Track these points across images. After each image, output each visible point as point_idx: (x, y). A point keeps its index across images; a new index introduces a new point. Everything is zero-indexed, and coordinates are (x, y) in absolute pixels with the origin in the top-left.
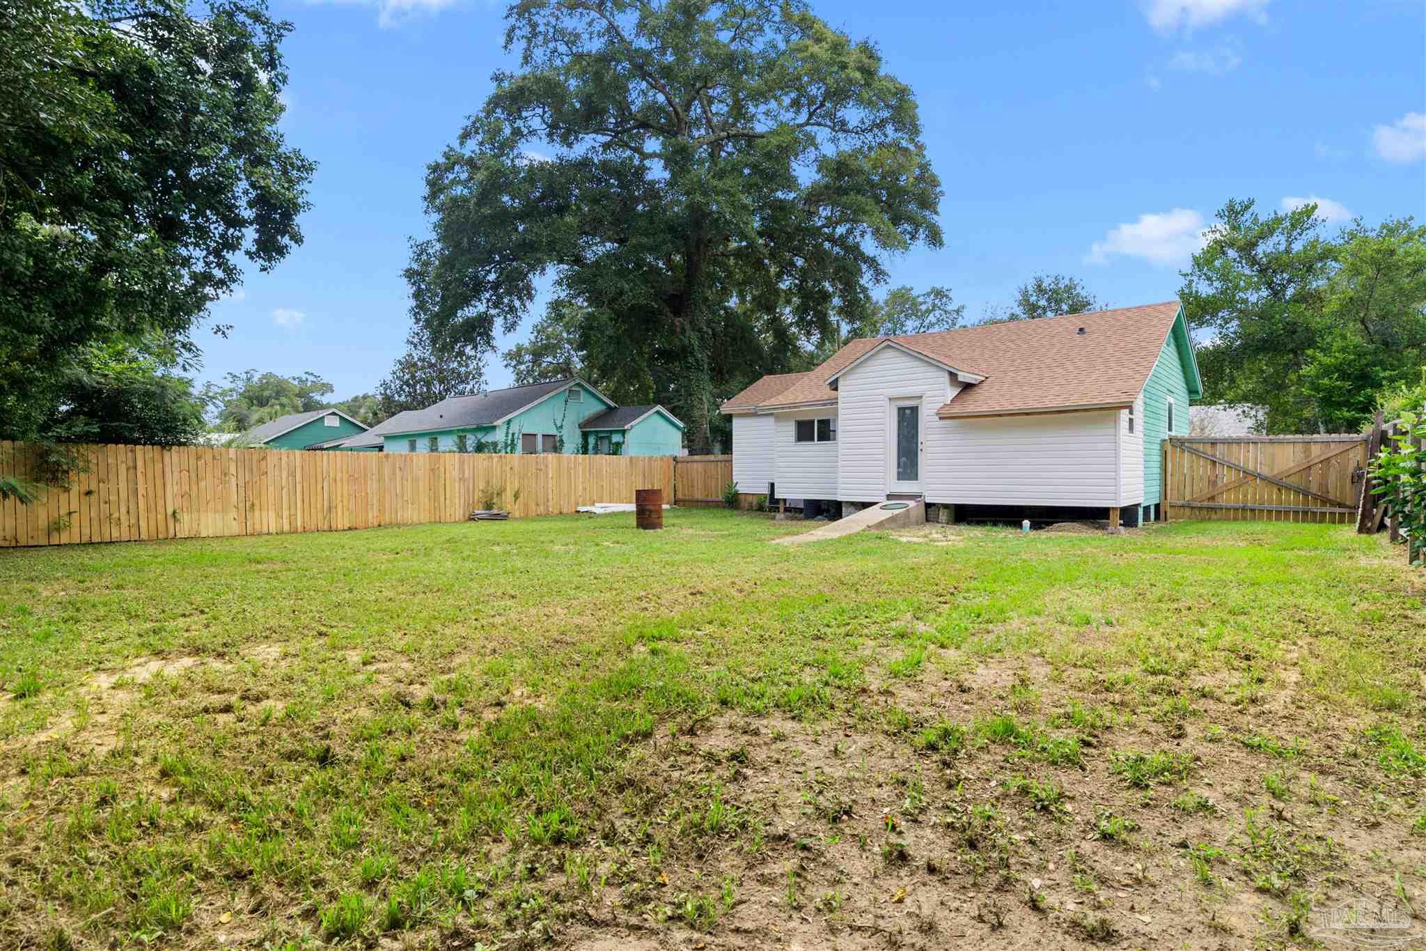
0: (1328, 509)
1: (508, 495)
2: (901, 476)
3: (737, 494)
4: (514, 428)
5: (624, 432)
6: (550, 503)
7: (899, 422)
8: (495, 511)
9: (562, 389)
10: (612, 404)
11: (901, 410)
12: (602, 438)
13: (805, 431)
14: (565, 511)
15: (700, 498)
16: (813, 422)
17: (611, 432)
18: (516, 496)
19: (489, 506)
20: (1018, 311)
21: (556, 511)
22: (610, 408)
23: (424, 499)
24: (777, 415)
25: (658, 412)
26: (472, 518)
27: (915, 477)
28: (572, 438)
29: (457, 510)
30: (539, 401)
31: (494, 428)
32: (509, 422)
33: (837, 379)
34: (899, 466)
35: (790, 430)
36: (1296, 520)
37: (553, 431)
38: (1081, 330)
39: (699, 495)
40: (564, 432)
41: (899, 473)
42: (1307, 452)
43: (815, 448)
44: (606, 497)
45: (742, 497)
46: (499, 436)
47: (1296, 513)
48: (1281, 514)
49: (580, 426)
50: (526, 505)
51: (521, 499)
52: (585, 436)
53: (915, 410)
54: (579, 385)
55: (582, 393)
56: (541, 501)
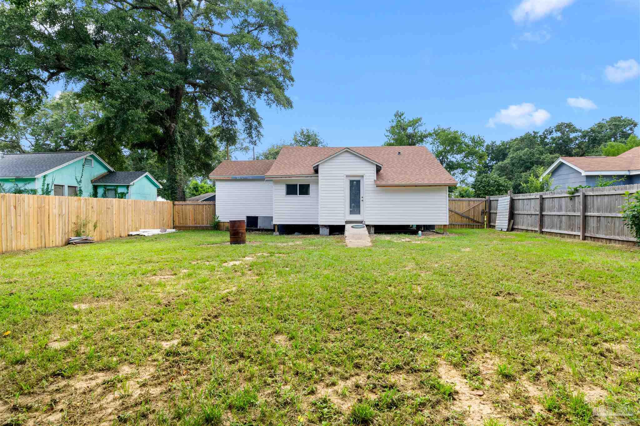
0: (475, 224)
1: (90, 226)
2: (352, 212)
3: (219, 222)
4: (49, 180)
5: (128, 187)
6: (115, 231)
7: (351, 187)
8: (84, 237)
9: (82, 157)
10: (112, 169)
11: (352, 182)
12: (108, 190)
13: (291, 190)
14: (122, 235)
15: (191, 225)
16: (297, 185)
17: (117, 186)
18: (95, 227)
19: (78, 234)
20: (293, 142)
21: (118, 235)
22: (110, 171)
23: (34, 230)
24: (275, 180)
25: (146, 176)
26: (68, 243)
27: (359, 213)
28: (87, 188)
29: (57, 238)
30: (67, 164)
31: (34, 180)
32: (45, 177)
33: (318, 165)
34: (351, 207)
35: (283, 189)
36: (466, 228)
37: (75, 184)
38: (399, 153)
39: (190, 223)
40: (82, 185)
41: (351, 211)
42: (469, 205)
43: (298, 199)
44: (143, 226)
45: (222, 224)
46: (38, 185)
47: (466, 225)
48: (462, 226)
49: (92, 182)
50: (101, 232)
51: (98, 229)
52: (95, 188)
53: (358, 182)
54: (92, 156)
55: (93, 161)
56: (109, 229)
